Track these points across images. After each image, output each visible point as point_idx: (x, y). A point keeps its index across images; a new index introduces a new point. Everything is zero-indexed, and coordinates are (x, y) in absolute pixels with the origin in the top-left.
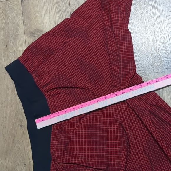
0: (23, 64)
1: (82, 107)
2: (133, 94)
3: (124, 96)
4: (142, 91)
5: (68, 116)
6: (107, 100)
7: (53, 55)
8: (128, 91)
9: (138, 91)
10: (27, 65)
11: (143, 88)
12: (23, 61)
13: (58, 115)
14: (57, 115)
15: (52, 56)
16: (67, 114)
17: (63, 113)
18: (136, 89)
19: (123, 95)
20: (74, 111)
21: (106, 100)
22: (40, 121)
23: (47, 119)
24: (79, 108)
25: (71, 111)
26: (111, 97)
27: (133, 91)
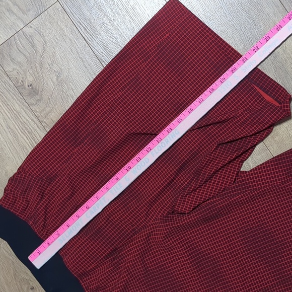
0: (9, 209)
1: (88, 208)
2: (153, 156)
3: (141, 164)
4: (164, 145)
5: (73, 230)
6: (120, 181)
7: (54, 182)
8: (144, 155)
9: (159, 148)
10: (16, 208)
11: (163, 141)
12: (7, 205)
13: (59, 235)
14: (57, 236)
15: (52, 184)
16: (70, 228)
17: (64, 230)
18: (154, 145)
19: (139, 163)
20: (80, 219)
21: (118, 182)
22: (35, 257)
23: (45, 248)
24: (84, 212)
25: (74, 221)
26: (124, 174)
27: (152, 151)
